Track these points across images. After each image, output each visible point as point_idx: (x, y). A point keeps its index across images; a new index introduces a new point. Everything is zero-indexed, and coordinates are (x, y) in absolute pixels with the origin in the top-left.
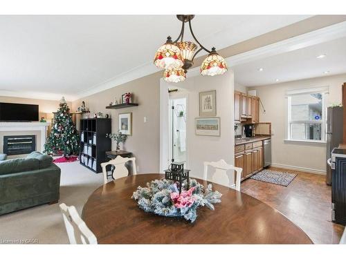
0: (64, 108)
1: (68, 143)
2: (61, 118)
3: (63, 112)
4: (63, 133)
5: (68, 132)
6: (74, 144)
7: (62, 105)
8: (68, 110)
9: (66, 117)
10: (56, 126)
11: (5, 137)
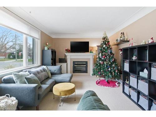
0: (106, 41)
1: (109, 69)
2: (104, 48)
3: (105, 44)
4: (105, 61)
5: (110, 60)
6: (114, 72)
7: (104, 38)
8: (108, 42)
9: (108, 47)
10: (100, 55)
11: (73, 62)
